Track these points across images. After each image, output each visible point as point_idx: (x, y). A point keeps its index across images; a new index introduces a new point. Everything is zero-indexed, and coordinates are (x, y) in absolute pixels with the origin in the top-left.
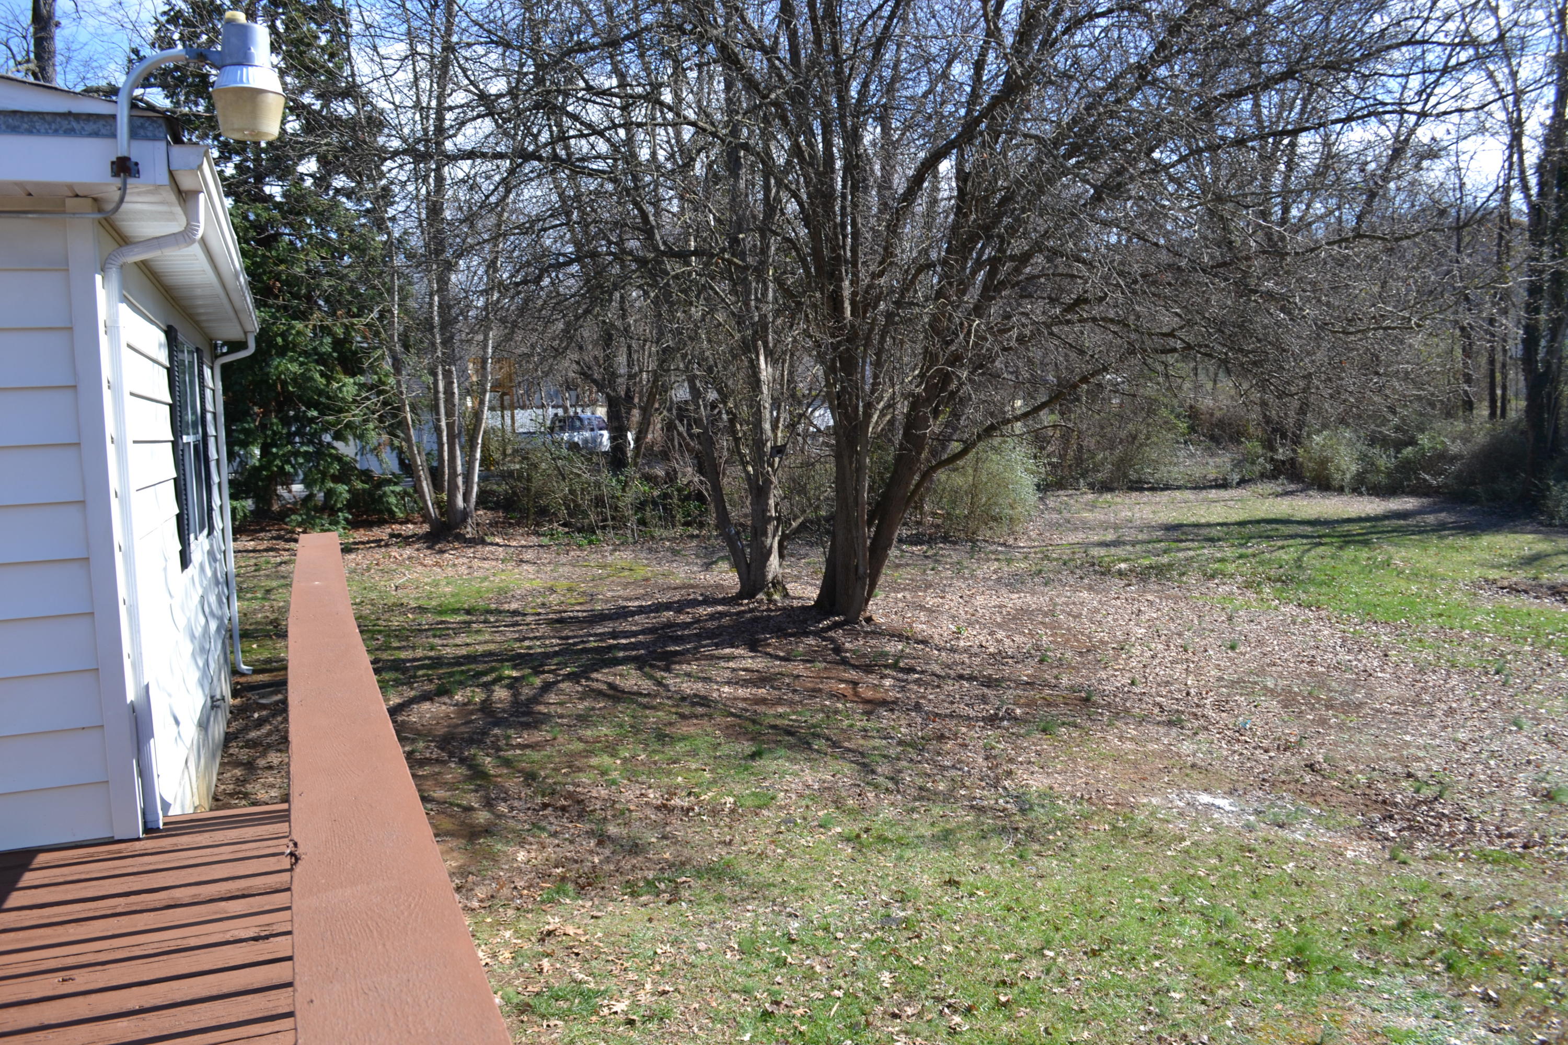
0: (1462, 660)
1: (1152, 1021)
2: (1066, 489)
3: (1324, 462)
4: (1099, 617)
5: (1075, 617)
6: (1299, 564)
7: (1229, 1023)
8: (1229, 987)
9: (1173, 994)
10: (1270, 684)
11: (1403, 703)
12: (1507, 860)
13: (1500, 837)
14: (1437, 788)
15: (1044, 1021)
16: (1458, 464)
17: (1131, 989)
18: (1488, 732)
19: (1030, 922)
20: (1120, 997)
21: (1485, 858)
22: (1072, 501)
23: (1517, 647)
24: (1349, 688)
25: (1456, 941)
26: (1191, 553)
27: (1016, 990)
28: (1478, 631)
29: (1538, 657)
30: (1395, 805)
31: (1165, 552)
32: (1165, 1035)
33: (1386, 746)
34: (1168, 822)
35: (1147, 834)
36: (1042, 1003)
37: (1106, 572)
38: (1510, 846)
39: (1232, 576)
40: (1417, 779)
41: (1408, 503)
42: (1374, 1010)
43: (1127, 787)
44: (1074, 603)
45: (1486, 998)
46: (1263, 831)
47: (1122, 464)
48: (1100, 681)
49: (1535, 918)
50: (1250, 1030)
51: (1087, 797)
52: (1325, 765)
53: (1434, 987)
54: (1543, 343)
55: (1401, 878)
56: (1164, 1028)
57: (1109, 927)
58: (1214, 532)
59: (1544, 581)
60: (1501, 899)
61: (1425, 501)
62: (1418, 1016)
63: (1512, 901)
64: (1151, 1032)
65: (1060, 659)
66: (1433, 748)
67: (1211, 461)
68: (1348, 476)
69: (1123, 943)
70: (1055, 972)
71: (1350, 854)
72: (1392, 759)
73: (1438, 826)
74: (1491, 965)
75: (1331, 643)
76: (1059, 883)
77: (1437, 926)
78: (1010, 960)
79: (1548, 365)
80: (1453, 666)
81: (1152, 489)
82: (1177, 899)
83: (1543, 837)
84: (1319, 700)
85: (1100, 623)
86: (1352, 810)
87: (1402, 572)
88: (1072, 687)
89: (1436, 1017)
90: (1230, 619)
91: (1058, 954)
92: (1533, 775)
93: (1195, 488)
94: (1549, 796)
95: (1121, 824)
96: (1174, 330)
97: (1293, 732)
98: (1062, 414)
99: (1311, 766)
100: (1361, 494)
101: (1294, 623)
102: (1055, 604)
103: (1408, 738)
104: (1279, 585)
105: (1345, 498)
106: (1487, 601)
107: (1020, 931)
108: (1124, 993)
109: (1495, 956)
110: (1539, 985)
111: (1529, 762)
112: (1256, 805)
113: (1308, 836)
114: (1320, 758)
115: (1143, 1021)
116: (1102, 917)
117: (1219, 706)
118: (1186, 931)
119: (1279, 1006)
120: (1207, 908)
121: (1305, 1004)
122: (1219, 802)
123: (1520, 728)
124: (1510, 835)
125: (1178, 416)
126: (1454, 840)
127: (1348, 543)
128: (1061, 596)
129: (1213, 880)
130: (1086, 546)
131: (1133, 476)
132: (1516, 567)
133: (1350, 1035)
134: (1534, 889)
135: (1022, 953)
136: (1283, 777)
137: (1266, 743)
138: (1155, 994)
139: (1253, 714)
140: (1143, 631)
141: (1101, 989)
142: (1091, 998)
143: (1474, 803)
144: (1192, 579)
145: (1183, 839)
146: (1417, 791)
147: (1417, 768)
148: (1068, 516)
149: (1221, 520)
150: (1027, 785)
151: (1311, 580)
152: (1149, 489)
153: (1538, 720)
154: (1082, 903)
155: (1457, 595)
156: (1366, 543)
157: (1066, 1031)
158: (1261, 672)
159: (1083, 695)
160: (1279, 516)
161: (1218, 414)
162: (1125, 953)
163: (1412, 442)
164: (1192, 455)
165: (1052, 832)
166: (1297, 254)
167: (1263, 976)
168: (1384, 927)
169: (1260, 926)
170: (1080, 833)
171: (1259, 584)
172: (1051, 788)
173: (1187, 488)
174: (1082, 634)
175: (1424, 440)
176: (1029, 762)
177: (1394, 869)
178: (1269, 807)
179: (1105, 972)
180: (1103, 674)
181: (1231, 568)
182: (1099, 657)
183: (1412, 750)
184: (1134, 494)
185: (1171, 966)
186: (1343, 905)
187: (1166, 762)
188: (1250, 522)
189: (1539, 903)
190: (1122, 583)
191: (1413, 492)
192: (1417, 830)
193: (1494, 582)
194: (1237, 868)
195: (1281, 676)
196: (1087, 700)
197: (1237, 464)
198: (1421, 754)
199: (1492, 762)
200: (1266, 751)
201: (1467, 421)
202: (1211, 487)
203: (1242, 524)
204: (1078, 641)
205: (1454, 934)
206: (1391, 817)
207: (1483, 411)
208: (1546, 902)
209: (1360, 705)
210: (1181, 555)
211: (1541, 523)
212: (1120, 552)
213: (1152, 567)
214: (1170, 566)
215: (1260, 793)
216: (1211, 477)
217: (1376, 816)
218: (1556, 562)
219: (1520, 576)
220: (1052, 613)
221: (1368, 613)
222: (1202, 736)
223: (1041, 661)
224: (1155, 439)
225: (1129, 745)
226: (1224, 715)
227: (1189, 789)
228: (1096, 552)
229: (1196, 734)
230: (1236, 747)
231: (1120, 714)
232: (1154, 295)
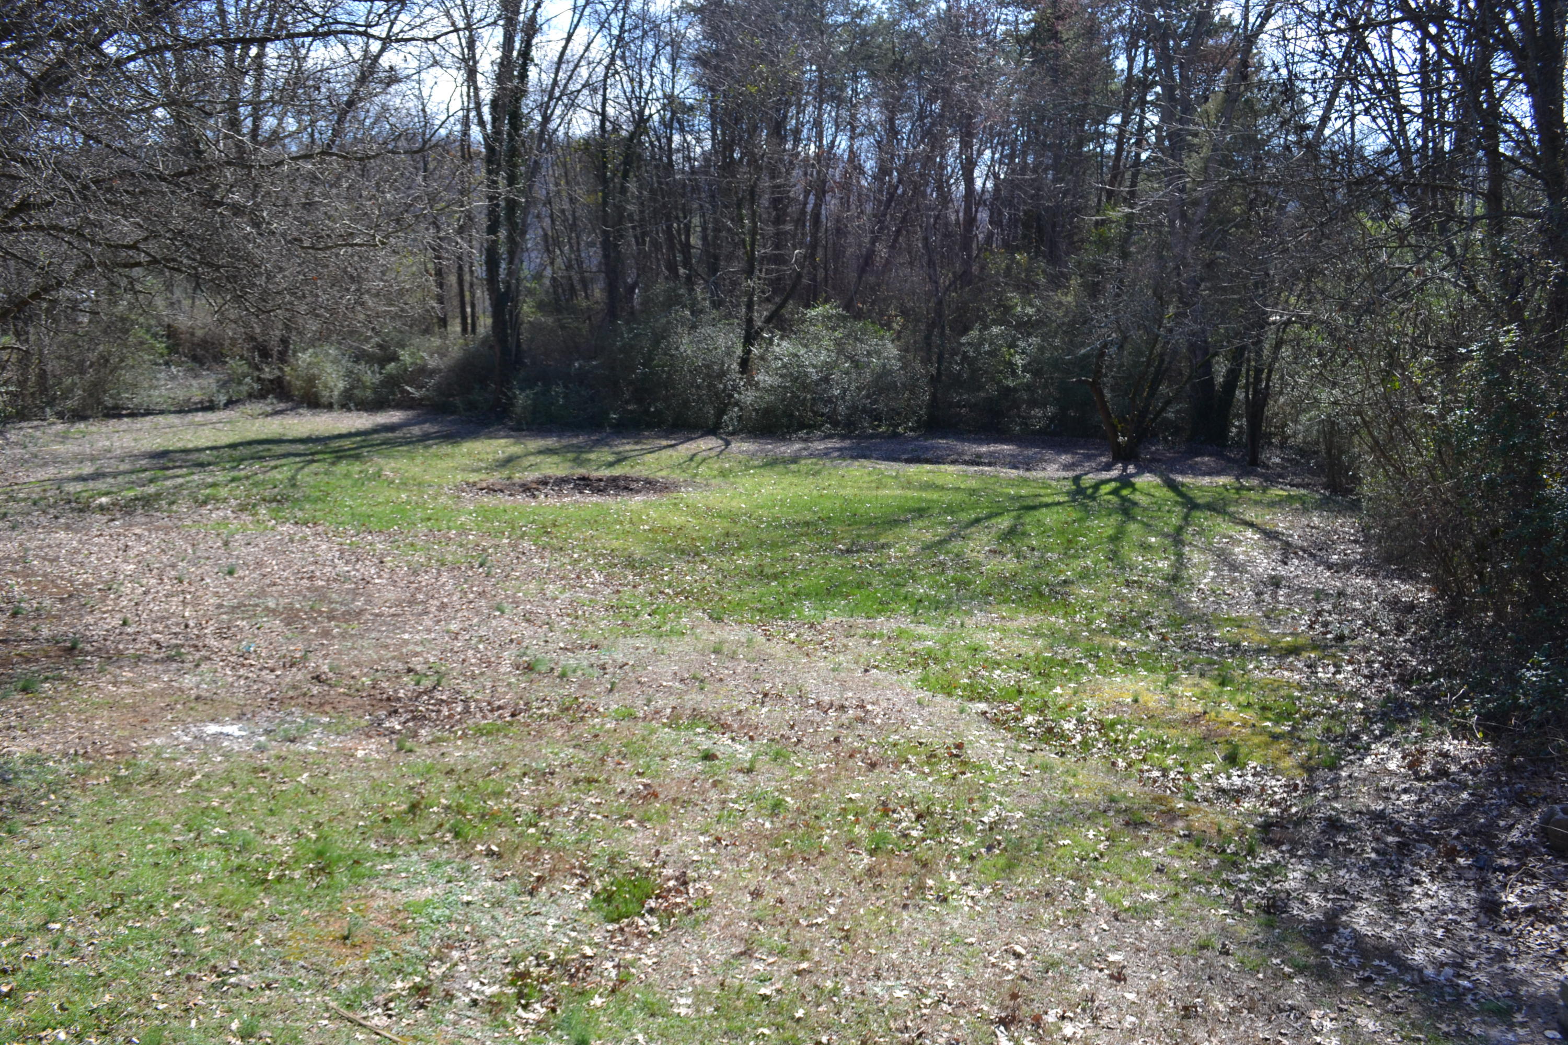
0: (450, 558)
1: (178, 963)
2: (29, 419)
3: (311, 380)
4: (80, 558)
5: (51, 561)
6: (293, 483)
7: (258, 942)
8: (255, 907)
9: (197, 930)
10: (271, 604)
11: (400, 605)
12: (498, 730)
13: (492, 711)
14: (435, 678)
15: (58, 998)
16: (437, 377)
17: (152, 937)
18: (475, 620)
19: (28, 899)
20: (141, 949)
21: (480, 732)
22: (38, 434)
23: (496, 541)
24: (349, 597)
25: (460, 810)
26: (180, 480)
27: (20, 976)
28: (463, 531)
29: (514, 547)
30: (399, 700)
31: (151, 481)
32: (193, 973)
33: (386, 647)
34: (175, 760)
35: (154, 777)
36: (53, 980)
37: (83, 508)
38: (500, 717)
39: (225, 500)
40: (416, 673)
41: (394, 416)
42: (394, 891)
43: (126, 733)
44: (49, 546)
45: (490, 853)
46: (275, 748)
47: (95, 390)
48: (87, 626)
49: (525, 774)
50: (280, 942)
51: (81, 752)
52: (331, 675)
53: (445, 855)
54: (503, 265)
55: (408, 765)
56: (192, 967)
57: (118, 883)
58: (204, 457)
59: (516, 480)
60: (496, 764)
61: (410, 414)
62: (433, 885)
63: (505, 765)
64: (178, 974)
65: (37, 609)
66: (430, 641)
67: (194, 383)
68: (336, 393)
69: (139, 893)
70: (64, 944)
71: (360, 754)
72: (393, 658)
73: (439, 711)
74: (492, 823)
75: (330, 557)
76: (58, 849)
77: (444, 801)
78: (9, 946)
79: (508, 286)
80: (443, 565)
81: (132, 415)
82: (192, 835)
83: (526, 704)
84: (320, 613)
85: (82, 564)
86: (360, 712)
87: (393, 482)
88: (53, 637)
89: (449, 882)
90: (226, 544)
91: (65, 925)
92: (515, 652)
93: (179, 412)
94: (529, 668)
95: (123, 772)
96: (138, 242)
97: (297, 648)
98: (17, 334)
99: (317, 678)
100: (349, 410)
101: (292, 541)
102: (27, 550)
103: (406, 636)
104: (274, 505)
105: (335, 414)
106: (469, 502)
107: (17, 911)
108: (144, 943)
109: (493, 816)
110: (532, 830)
111: (512, 641)
112: (266, 725)
113: (319, 745)
114: (325, 668)
115: (169, 966)
116: (112, 873)
117: (220, 634)
118: (204, 865)
119: (306, 912)
120: (224, 836)
121: (330, 903)
122: (227, 729)
123: (503, 612)
124: (500, 708)
125: (155, 336)
126: (453, 721)
127: (340, 458)
128: (35, 540)
129: (228, 808)
130: (59, 483)
131: (109, 402)
132: (492, 470)
133: (375, 919)
134: (522, 751)
135: (23, 934)
136: (291, 693)
137: (271, 663)
138: (179, 935)
139: (256, 636)
140: (132, 567)
141: (120, 947)
142: (108, 958)
143: (468, 685)
144: (182, 508)
145: (193, 774)
146: (418, 684)
147: (417, 663)
148: (35, 449)
149: (209, 444)
150: (9, 753)
151: (307, 498)
152: (128, 416)
153: (517, 603)
154: (88, 864)
155: (442, 499)
156: (357, 457)
157: (84, 1000)
158: (262, 593)
159: (68, 644)
160: (270, 436)
161: (199, 333)
162: (141, 903)
163: (394, 358)
164: (173, 378)
165: (46, 796)
166: (262, 167)
167: (288, 887)
168: (397, 814)
169: (279, 841)
170: (77, 792)
171: (254, 506)
172: (38, 751)
173: (170, 412)
174: (62, 578)
175: (405, 356)
176: (9, 728)
177: (402, 759)
178: (279, 725)
179: (121, 928)
180: (90, 619)
181: (223, 492)
182: (83, 601)
183: (411, 647)
184: (112, 422)
185: (192, 903)
186: (358, 803)
187: (168, 700)
188: (241, 444)
189: (527, 761)
190: (105, 519)
191: (399, 406)
192: (418, 719)
193: (474, 484)
194: (252, 790)
195: (282, 594)
196: (73, 648)
197: (223, 385)
198: (419, 649)
199: (481, 646)
200: (272, 670)
201: (444, 337)
202: (197, 410)
203: (233, 446)
204: (57, 587)
205: (459, 805)
206: (396, 712)
207: (455, 327)
208: (533, 759)
209: (361, 612)
210: (169, 483)
211: (512, 429)
212: (101, 485)
213: (137, 499)
214: (158, 496)
215: (270, 713)
216: (196, 399)
217: (382, 713)
218: (526, 462)
219: (496, 477)
220: (24, 559)
221: (363, 523)
222: (204, 667)
223: (14, 615)
224: (130, 362)
225: (125, 689)
226: (226, 642)
227: (195, 722)
228: (72, 488)
229: (197, 666)
230: (242, 672)
231: (112, 658)
232: (109, 202)
